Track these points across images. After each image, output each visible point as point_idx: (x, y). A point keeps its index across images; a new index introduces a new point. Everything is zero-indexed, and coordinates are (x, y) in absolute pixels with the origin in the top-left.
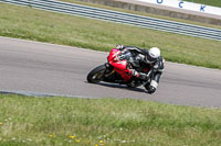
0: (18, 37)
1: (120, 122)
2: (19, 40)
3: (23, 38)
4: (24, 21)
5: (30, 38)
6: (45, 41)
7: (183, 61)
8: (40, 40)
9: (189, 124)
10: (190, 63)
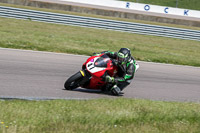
0: (19, 47)
1: (115, 119)
2: (21, 50)
3: (25, 48)
4: (25, 33)
5: (31, 48)
6: (44, 50)
7: (170, 62)
8: (40, 49)
9: (177, 118)
10: (176, 63)
